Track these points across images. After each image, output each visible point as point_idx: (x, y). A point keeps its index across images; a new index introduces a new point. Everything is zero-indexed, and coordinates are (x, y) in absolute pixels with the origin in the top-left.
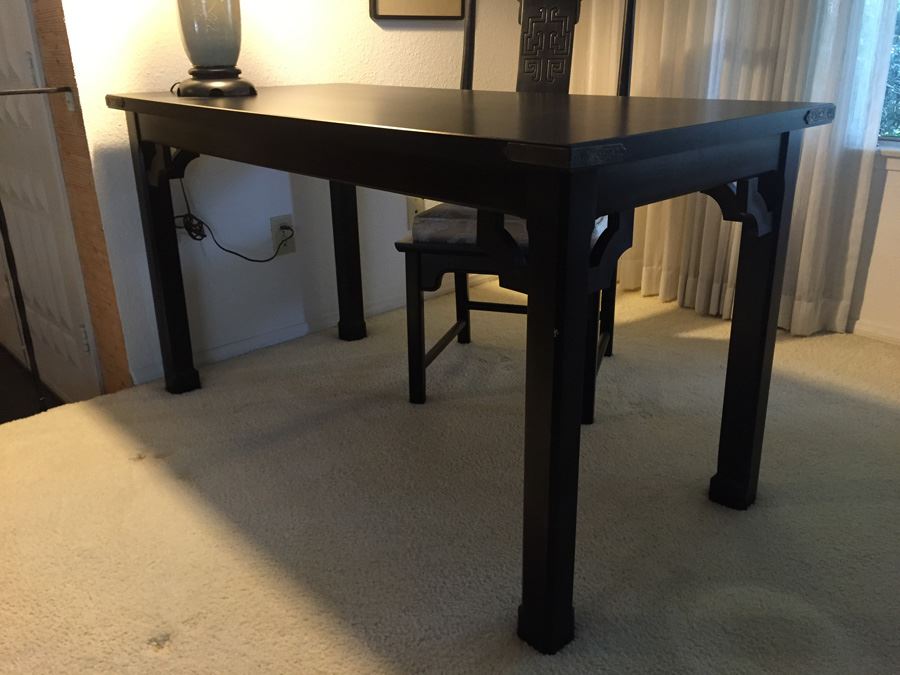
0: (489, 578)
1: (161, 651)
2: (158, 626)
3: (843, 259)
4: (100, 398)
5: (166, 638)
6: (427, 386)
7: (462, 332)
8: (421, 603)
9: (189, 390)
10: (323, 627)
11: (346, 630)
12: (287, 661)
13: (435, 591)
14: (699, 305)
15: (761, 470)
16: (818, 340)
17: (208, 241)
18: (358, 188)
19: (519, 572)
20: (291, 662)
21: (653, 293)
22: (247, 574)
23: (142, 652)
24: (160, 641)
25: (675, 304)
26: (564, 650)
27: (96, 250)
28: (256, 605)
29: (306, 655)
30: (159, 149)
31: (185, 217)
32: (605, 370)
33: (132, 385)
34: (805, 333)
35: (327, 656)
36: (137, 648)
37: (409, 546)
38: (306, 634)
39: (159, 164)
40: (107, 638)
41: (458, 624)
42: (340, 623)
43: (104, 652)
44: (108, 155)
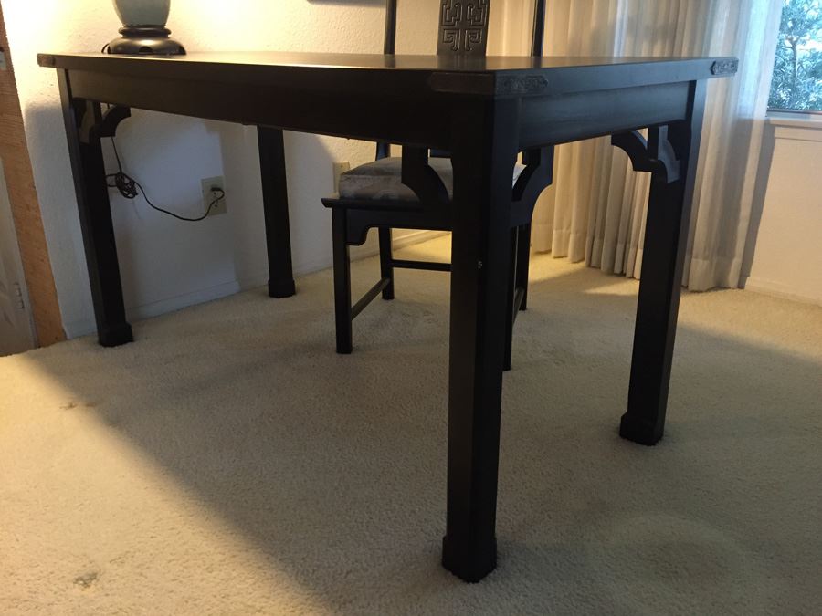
0: (414, 512)
1: (87, 590)
2: (84, 566)
3: (736, 220)
4: (33, 352)
5: (93, 577)
6: (353, 338)
7: (386, 290)
8: (348, 537)
9: (121, 344)
10: (251, 563)
11: (274, 565)
12: (215, 596)
13: (362, 526)
14: (605, 264)
15: (668, 410)
16: (713, 295)
17: (139, 199)
18: (284, 131)
19: (443, 506)
20: (219, 597)
21: (563, 254)
22: (175, 514)
23: (68, 591)
24: (87, 580)
25: (583, 264)
26: (487, 578)
27: (28, 207)
28: (184, 543)
29: (234, 589)
30: (90, 105)
31: (116, 175)
32: (521, 322)
33: (65, 339)
34: (701, 289)
35: (254, 590)
36: (64, 587)
37: (336, 484)
38: (234, 570)
39: (89, 120)
40: (33, 578)
41: (384, 557)
42: (268, 558)
43: (30, 592)
44: (40, 114)
